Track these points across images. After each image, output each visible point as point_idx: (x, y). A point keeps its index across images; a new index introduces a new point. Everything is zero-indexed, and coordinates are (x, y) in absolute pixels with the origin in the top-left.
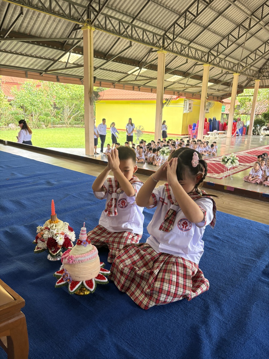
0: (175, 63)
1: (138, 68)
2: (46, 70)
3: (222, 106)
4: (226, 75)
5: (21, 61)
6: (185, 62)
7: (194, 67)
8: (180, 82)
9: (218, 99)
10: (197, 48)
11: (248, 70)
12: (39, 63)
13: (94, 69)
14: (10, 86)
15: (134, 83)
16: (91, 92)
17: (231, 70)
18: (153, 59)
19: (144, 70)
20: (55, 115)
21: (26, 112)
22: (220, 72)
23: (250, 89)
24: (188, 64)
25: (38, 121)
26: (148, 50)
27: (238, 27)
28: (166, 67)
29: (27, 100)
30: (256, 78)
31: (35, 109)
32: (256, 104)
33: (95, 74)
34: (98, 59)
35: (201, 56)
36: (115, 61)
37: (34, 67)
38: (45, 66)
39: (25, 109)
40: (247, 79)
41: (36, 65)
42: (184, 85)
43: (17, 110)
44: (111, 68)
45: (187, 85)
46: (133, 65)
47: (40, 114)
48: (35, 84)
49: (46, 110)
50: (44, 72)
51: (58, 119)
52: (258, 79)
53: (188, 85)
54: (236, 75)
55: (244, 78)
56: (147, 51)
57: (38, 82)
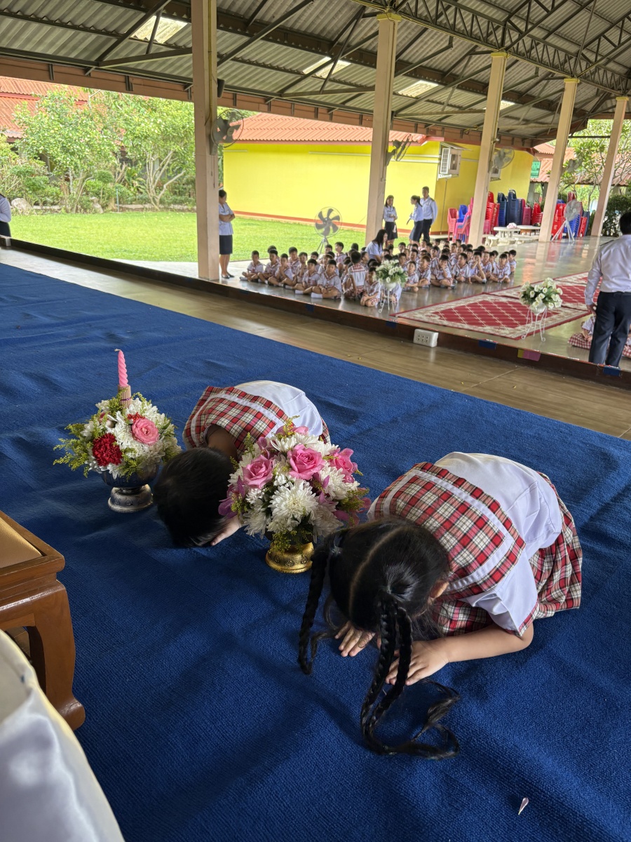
0: (422, 47)
1: (327, 59)
2: (99, 62)
3: (534, 163)
4: (546, 81)
5: (37, 39)
6: (447, 44)
7: (468, 57)
8: (431, 98)
9: (523, 145)
10: (478, 10)
11: (601, 72)
12: (81, 42)
13: (218, 60)
14: (11, 103)
15: (317, 99)
16: (211, 121)
17: (560, 69)
18: (365, 34)
19: (342, 64)
20: (125, 180)
21: (52, 171)
22: (532, 73)
23: (603, 121)
24: (454, 51)
25: (84, 193)
26: (353, 10)
28: (397, 57)
29: (54, 137)
30: (619, 92)
31: (73, 163)
32: (617, 159)
33: (221, 73)
34: (229, 34)
35: (486, 29)
36: (271, 38)
37: (70, 53)
38: (97, 50)
39: (51, 163)
40: (597, 94)
41: (74, 48)
42: (442, 107)
43: (31, 164)
44: (260, 59)
45: (448, 105)
46: (316, 52)
47: (87, 177)
48: (73, 98)
49: (102, 167)
50: (95, 67)
51: (132, 189)
52: (624, 94)
53: (451, 106)
54: (570, 84)
55: (590, 91)
56: (352, 13)
57: (78, 91)
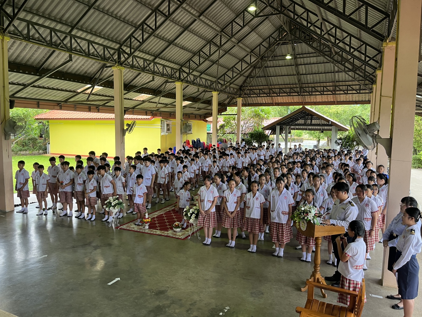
0: (141, 80)
6: (152, 79)
8: (151, 101)
11: (228, 88)
17: (210, 88)
27: (209, 44)
40: (228, 98)
42: (156, 104)
45: (159, 103)
52: (240, 97)
54: (215, 94)
55: (224, 96)
